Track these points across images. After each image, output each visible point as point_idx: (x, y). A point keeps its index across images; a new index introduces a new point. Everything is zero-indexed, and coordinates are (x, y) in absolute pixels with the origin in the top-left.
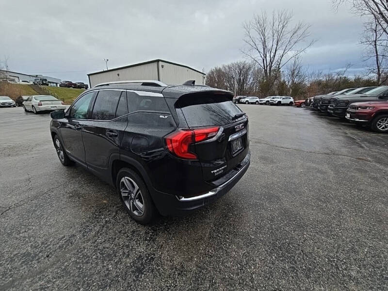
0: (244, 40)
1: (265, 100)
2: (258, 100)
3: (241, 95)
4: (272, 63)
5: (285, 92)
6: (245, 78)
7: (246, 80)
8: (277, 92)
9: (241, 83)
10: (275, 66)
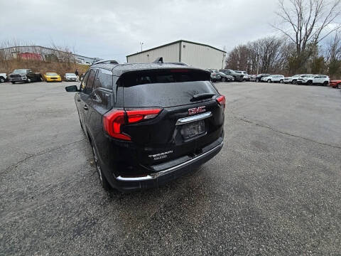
0: (276, 13)
1: (291, 79)
2: (283, 78)
3: (264, 73)
4: (307, 37)
5: (321, 69)
6: (272, 55)
7: (274, 57)
8: (310, 70)
9: (266, 61)
10: (312, 39)
